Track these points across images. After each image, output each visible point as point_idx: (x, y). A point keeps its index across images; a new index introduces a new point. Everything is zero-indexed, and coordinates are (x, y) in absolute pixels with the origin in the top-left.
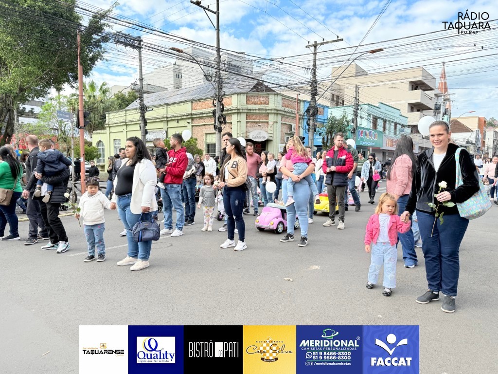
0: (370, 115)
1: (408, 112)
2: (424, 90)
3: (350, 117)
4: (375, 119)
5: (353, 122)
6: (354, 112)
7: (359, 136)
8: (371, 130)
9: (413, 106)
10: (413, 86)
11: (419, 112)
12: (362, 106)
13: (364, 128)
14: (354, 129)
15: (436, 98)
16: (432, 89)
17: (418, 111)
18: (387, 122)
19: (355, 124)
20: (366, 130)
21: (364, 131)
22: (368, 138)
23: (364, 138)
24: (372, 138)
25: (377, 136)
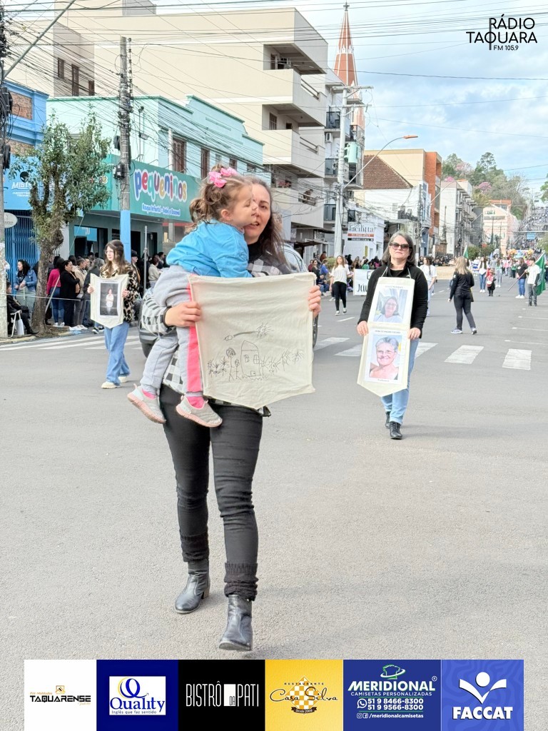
0: (164, 130)
1: (264, 128)
2: (302, 72)
3: (109, 131)
4: (180, 143)
5: (118, 147)
6: (121, 116)
7: (138, 187)
8: (169, 172)
9: (275, 114)
10: (273, 57)
11: (290, 131)
12: (142, 103)
13: (151, 168)
14: (123, 167)
15: (330, 95)
16: (318, 71)
17: (288, 126)
18: (212, 154)
19: (125, 152)
20: (155, 172)
21: (149, 175)
22: (162, 195)
23: (150, 194)
24: (174, 195)
25: (186, 191)
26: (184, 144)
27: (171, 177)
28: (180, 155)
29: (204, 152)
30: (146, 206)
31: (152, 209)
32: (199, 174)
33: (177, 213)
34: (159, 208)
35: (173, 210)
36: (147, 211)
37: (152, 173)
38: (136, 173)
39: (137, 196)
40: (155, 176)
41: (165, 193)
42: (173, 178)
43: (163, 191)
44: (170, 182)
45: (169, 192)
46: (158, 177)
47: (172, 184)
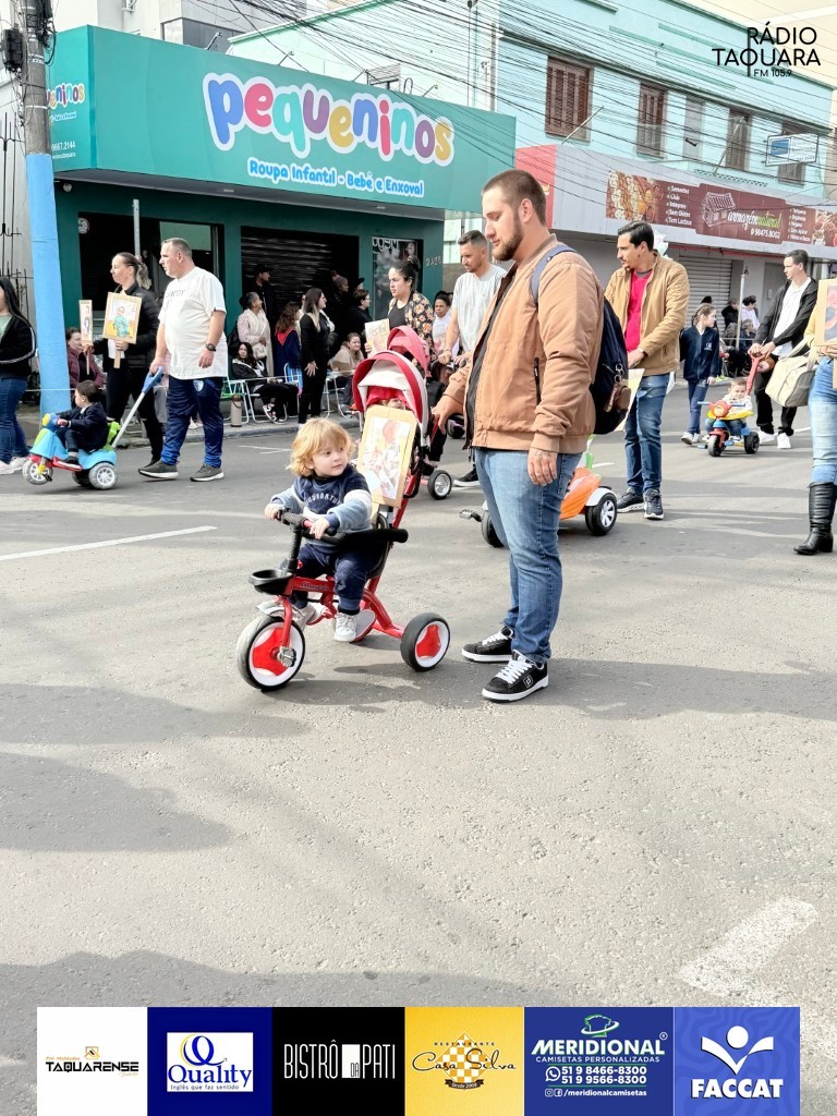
4: (578, 72)
7: (222, 121)
20: (308, 86)
21: (276, 92)
22: (347, 141)
23: (290, 138)
24: (393, 147)
25: (450, 141)
26: (588, 72)
27: (384, 107)
28: (576, 95)
29: (655, 92)
30: (265, 164)
31: (296, 174)
32: (632, 134)
33: (412, 189)
34: (330, 173)
35: (393, 181)
36: (272, 177)
37: (293, 89)
38: (212, 84)
39: (224, 138)
40: (309, 95)
41: (357, 140)
42: (392, 107)
43: (344, 134)
44: (380, 114)
45: (372, 138)
46: (324, 100)
47: (385, 120)
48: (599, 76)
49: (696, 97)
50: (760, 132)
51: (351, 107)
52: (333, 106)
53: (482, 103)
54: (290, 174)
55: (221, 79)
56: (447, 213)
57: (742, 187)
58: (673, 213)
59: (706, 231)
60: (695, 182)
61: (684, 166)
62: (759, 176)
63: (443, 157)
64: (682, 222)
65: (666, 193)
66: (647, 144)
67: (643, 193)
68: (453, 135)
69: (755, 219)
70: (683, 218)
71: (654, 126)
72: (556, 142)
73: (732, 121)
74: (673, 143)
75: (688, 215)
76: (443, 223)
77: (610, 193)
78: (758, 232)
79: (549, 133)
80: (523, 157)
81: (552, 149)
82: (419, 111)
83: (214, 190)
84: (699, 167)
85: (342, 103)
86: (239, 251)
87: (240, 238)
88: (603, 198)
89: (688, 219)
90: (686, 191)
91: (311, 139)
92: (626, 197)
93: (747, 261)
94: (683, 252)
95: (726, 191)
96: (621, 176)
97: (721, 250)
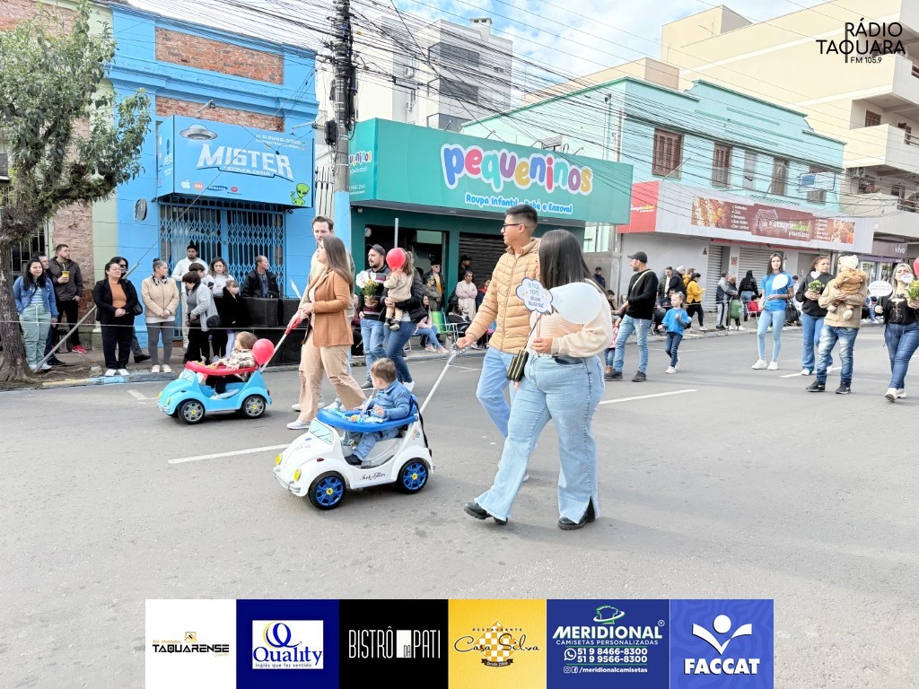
1: (851, 128)
9: (877, 112)
20: (504, 150)
21: (484, 154)
22: (526, 182)
23: (491, 181)
24: (554, 185)
25: (590, 180)
26: (680, 138)
27: (550, 161)
28: (673, 151)
29: (724, 149)
30: (476, 196)
31: (494, 202)
32: (709, 174)
33: (565, 209)
34: (514, 201)
35: (553, 204)
36: (479, 204)
37: (495, 152)
38: (447, 150)
39: (452, 182)
40: (504, 156)
41: (532, 181)
42: (555, 161)
43: (524, 178)
44: (547, 166)
45: (541, 180)
46: (513, 158)
47: (550, 169)
48: (687, 139)
49: (751, 151)
50: (794, 172)
51: (529, 162)
52: (518, 161)
53: (613, 157)
54: (490, 202)
55: (451, 147)
56: (587, 223)
57: (783, 206)
58: (735, 222)
59: (759, 233)
60: (751, 203)
61: (744, 193)
62: (795, 198)
63: (585, 190)
64: (742, 227)
65: (731, 210)
66: (718, 180)
67: (716, 210)
68: (592, 177)
69: (792, 225)
70: (742, 225)
71: (723, 169)
72: (660, 179)
73: (776, 165)
74: (736, 179)
75: (745, 223)
76: (583, 229)
77: (693, 211)
78: (794, 234)
79: (655, 174)
80: (637, 189)
81: (656, 184)
82: (572, 163)
83: (445, 211)
84: (754, 193)
85: (524, 159)
86: (458, 246)
87: (459, 238)
88: (690, 214)
89: (746, 225)
90: (743, 208)
91: (505, 182)
92: (705, 212)
93: (786, 253)
94: (742, 246)
95: (772, 208)
96: (701, 199)
97: (769, 245)
